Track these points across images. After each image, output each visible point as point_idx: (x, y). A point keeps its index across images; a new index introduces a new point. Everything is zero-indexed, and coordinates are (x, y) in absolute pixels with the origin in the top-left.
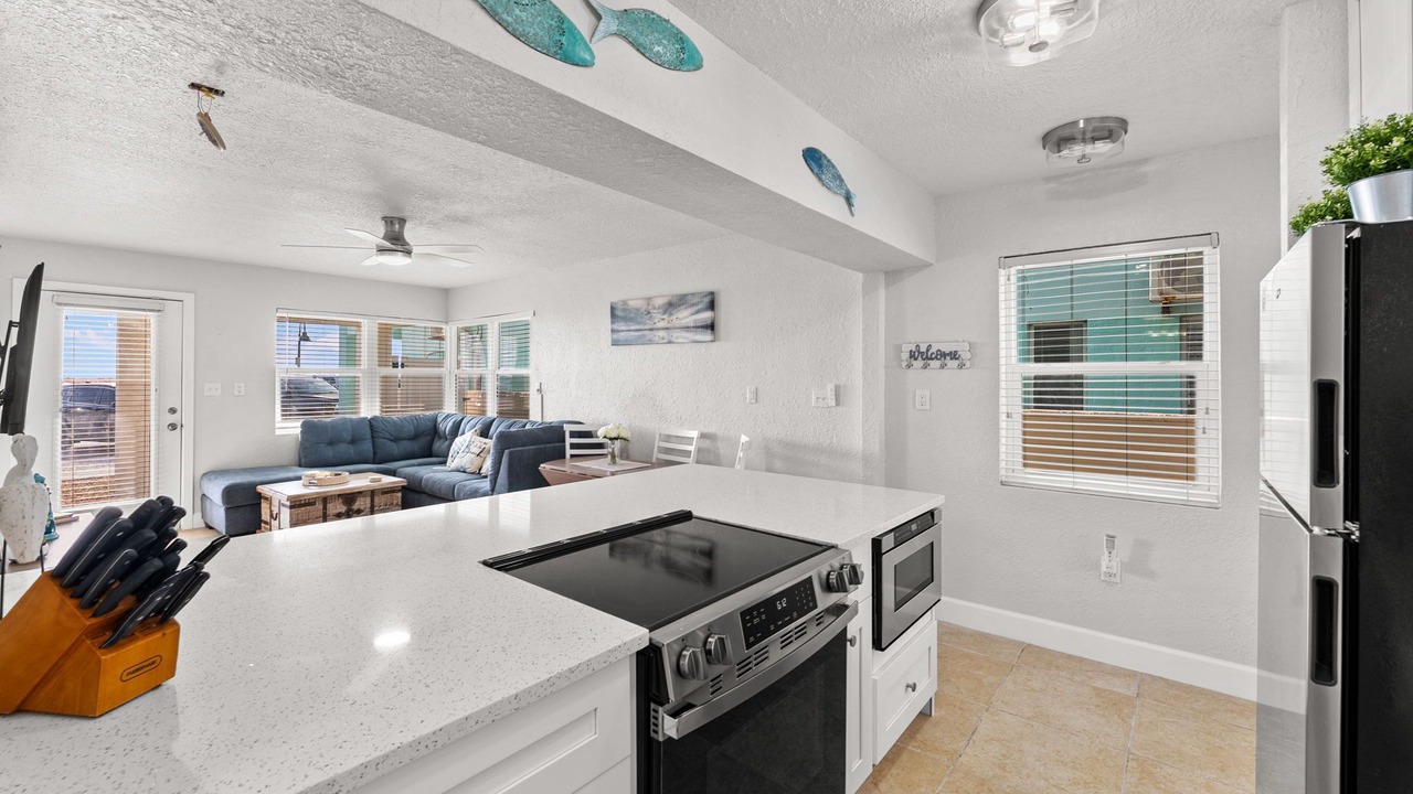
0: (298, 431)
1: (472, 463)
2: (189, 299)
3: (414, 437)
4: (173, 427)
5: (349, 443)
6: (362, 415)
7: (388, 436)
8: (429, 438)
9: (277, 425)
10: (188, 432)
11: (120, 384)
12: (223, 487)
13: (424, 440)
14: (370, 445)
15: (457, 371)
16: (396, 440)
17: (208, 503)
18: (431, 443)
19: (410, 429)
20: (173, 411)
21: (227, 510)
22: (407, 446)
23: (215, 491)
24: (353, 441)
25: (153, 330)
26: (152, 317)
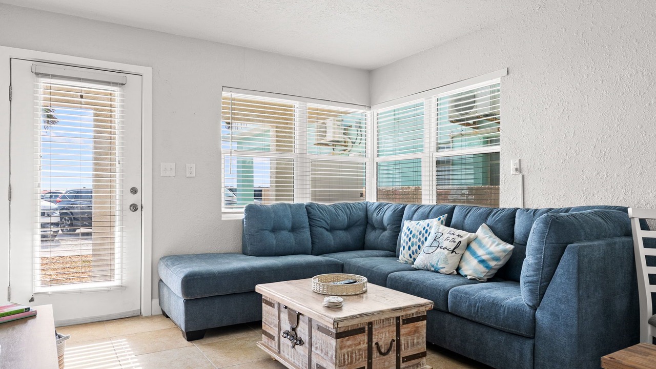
0: (242, 216)
1: (446, 260)
2: (147, 71)
3: (348, 228)
4: (134, 208)
5: (289, 231)
6: (297, 201)
7: (325, 225)
8: (361, 228)
9: (223, 210)
10: (147, 212)
11: (95, 186)
12: (182, 275)
13: (357, 231)
14: (308, 233)
15: (377, 160)
16: (332, 229)
17: (165, 290)
18: (364, 233)
19: (343, 218)
20: (134, 191)
21: (187, 303)
22: (344, 236)
23: (174, 280)
24: (294, 229)
25: (117, 103)
26: (116, 91)
